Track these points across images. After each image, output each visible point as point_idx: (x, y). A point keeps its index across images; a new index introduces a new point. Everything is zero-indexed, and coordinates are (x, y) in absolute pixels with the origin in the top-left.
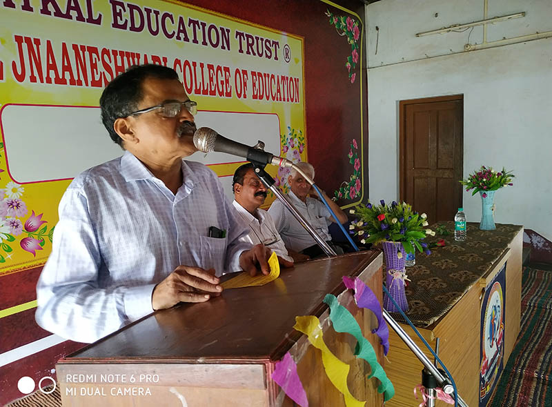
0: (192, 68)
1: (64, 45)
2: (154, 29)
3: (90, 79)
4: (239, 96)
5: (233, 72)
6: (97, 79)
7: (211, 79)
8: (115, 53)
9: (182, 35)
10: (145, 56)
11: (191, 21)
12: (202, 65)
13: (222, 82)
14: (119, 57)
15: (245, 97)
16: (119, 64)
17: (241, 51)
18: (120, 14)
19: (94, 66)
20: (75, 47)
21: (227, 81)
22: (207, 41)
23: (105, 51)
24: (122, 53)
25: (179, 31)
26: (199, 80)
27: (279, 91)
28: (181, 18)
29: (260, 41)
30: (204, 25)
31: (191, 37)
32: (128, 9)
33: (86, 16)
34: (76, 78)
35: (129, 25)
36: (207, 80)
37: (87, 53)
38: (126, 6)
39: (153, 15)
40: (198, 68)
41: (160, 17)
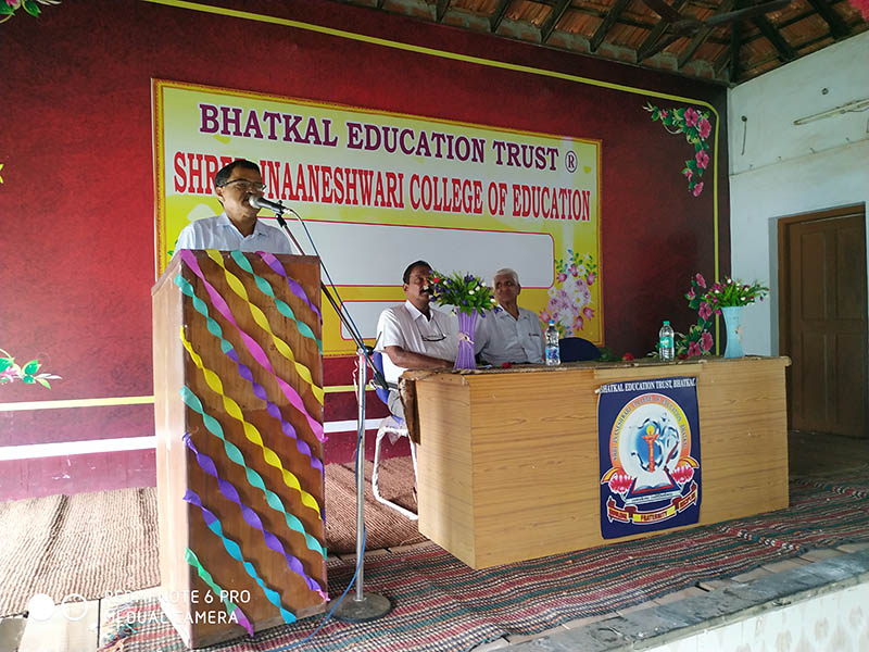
0: (433, 183)
1: (300, 166)
2: (391, 147)
3: (321, 196)
4: (493, 212)
5: (486, 186)
6: (328, 195)
7: (456, 195)
8: (347, 171)
9: (423, 150)
10: (379, 173)
11: (434, 135)
12: (445, 180)
13: (470, 198)
14: (351, 175)
15: (502, 213)
16: (351, 181)
17: (499, 162)
18: (356, 135)
19: (326, 184)
20: (310, 167)
21: (477, 196)
22: (454, 154)
23: (338, 170)
24: (354, 172)
25: (420, 146)
26: (440, 195)
27: (555, 206)
28: (423, 134)
29: (528, 150)
30: (450, 138)
31: (433, 151)
32: (364, 130)
33: (323, 139)
34: (308, 195)
35: (365, 144)
36: (450, 195)
37: (320, 172)
38: (363, 127)
39: (391, 133)
40: (440, 183)
41: (398, 134)
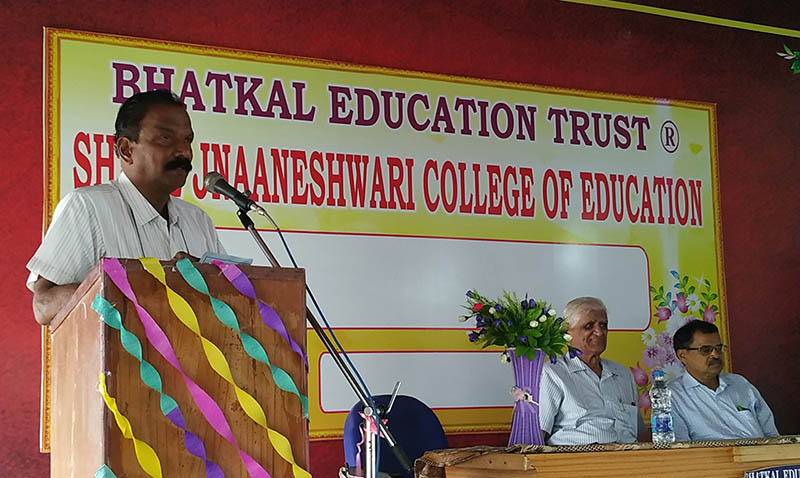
0: (458, 173)
1: (260, 150)
2: (395, 120)
3: (290, 193)
4: (552, 215)
5: (539, 176)
6: (301, 192)
7: (493, 189)
8: (330, 157)
9: (442, 125)
10: (377, 159)
11: (459, 102)
12: (476, 168)
13: (516, 193)
14: (335, 163)
15: (564, 215)
16: (336, 172)
17: (559, 140)
18: (342, 104)
19: (298, 176)
20: (274, 152)
21: (526, 191)
22: (489, 128)
23: (316, 156)
24: (340, 158)
25: (438, 118)
26: (470, 189)
27: (647, 204)
28: (442, 100)
29: (602, 121)
30: (484, 105)
31: (458, 124)
32: (354, 96)
33: (293, 111)
34: (271, 193)
35: (355, 117)
36: (485, 190)
37: (290, 160)
38: (352, 92)
39: (393, 101)
40: (469, 173)
41: (406, 102)
